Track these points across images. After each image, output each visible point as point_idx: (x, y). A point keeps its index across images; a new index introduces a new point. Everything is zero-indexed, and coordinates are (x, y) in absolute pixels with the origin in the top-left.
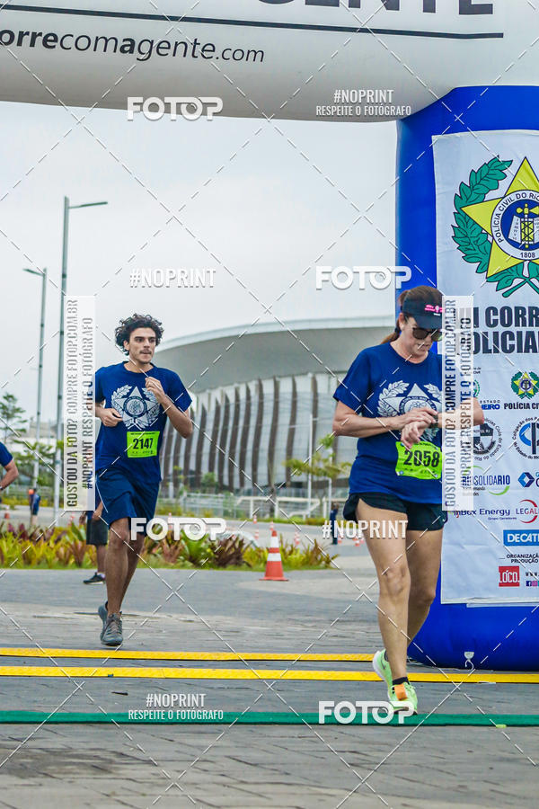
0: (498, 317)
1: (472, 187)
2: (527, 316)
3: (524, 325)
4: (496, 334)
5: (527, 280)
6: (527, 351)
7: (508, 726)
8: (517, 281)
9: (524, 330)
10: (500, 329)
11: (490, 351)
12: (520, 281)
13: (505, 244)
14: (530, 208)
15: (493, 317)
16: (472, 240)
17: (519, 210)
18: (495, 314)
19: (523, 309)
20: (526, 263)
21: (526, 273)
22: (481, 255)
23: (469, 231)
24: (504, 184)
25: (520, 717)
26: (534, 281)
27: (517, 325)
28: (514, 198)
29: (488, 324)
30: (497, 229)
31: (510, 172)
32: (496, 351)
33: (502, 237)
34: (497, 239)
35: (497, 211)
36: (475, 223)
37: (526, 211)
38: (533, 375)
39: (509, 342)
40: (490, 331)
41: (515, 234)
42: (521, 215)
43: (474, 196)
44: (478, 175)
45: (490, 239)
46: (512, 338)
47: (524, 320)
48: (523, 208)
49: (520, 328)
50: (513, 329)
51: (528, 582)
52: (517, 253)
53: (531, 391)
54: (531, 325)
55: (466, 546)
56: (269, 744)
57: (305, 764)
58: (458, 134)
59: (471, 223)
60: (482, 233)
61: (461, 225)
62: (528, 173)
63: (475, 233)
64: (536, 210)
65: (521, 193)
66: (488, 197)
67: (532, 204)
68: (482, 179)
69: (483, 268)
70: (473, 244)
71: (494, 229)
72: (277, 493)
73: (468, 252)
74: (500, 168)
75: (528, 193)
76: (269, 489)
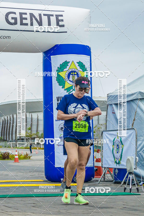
1: (60, 68)
5: (74, 90)
8: (71, 90)
13: (68, 81)
14: (74, 73)
17: (72, 73)
20: (74, 86)
21: (74, 88)
22: (63, 84)
24: (68, 67)
28: (70, 70)
31: (69, 64)
33: (68, 80)
34: (66, 80)
35: (66, 74)
36: (61, 76)
37: (73, 73)
41: (71, 79)
42: (72, 74)
43: (61, 70)
45: (65, 80)
52: (71, 83)
55: (61, 153)
56: (14, 202)
57: (22, 207)
58: (57, 56)
59: (60, 76)
60: (63, 79)
61: (58, 77)
62: (74, 65)
63: (61, 79)
64: (76, 73)
65: (72, 69)
66: (64, 70)
67: (75, 72)
68: (63, 66)
69: (63, 87)
70: (61, 81)
71: (66, 78)
72: (18, 141)
73: (60, 83)
74: (67, 63)
75: (74, 69)
76: (15, 140)
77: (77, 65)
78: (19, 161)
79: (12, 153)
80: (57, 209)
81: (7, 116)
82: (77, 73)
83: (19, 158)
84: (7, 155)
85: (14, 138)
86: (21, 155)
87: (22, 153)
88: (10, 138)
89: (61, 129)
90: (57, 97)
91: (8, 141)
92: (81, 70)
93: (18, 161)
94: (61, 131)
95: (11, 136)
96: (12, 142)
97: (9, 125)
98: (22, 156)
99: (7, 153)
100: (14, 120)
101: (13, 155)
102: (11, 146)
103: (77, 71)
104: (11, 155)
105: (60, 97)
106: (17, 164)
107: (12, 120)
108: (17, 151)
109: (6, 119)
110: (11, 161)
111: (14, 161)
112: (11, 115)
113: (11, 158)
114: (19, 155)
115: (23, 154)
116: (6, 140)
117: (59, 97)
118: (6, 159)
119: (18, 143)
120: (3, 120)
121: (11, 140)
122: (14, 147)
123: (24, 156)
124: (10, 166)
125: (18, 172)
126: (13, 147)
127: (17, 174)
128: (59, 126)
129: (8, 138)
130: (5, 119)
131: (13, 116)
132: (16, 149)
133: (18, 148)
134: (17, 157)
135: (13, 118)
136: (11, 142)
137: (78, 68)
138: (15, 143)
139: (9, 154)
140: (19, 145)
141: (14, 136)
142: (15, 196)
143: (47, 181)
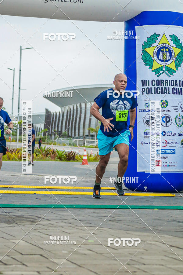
0: (155, 83)
1: (147, 43)
2: (164, 83)
3: (163, 85)
4: (155, 88)
5: (164, 72)
6: (164, 93)
7: (158, 209)
8: (161, 72)
9: (163, 87)
10: (156, 87)
11: (153, 94)
12: (162, 72)
13: (158, 60)
15: (154, 83)
16: (148, 59)
17: (162, 50)
18: (155, 82)
19: (163, 80)
20: (164, 66)
21: (164, 69)
22: (150, 63)
23: (146, 56)
24: (157, 42)
25: (162, 206)
26: (166, 72)
27: (161, 85)
28: (161, 46)
29: (152, 85)
30: (155, 56)
31: (159, 38)
32: (155, 93)
33: (157, 58)
34: (155, 59)
35: (155, 50)
37: (164, 50)
38: (166, 101)
39: (159, 91)
40: (153, 87)
41: (161, 57)
42: (163, 51)
43: (148, 45)
44: (149, 39)
45: (153, 58)
46: (160, 89)
47: (163, 84)
48: (163, 49)
49: (162, 87)
50: (160, 87)
51: (164, 165)
52: (161, 63)
53: (165, 106)
54: (166, 85)
55: (145, 154)
56: (84, 214)
57: (96, 220)
58: (143, 26)
59: (147, 53)
60: (150, 57)
61: (144, 55)
62: (165, 38)
63: (148, 57)
64: (167, 50)
65: (163, 44)
66: (152, 46)
67: (166, 48)
68: (151, 40)
69: (151, 68)
70: (148, 60)
71: (154, 56)
72: (86, 138)
73: (146, 63)
74: (156, 37)
75: (165, 44)
76: (83, 137)
77: (169, 38)
78: (89, 163)
79: (79, 153)
80: (141, 225)
81: (73, 105)
82: (169, 50)
83: (89, 160)
84: (72, 155)
85: (81, 134)
86: (90, 156)
87: (92, 153)
88: (77, 133)
89: (146, 122)
90: (142, 81)
91: (74, 137)
92: (174, 45)
93: (87, 163)
94: (146, 125)
95: (77, 131)
96: (79, 138)
97: (75, 116)
98: (92, 157)
99: (72, 152)
100: (82, 111)
101: (80, 156)
102: (77, 144)
103: (169, 47)
104: (77, 155)
105: (146, 81)
106: (85, 167)
107: (80, 110)
108: (86, 150)
109: (72, 109)
110: (77, 163)
111: (82, 163)
112: (78, 104)
113: (77, 159)
114: (88, 156)
115: (93, 155)
116: (71, 137)
117: (144, 81)
118: (71, 161)
119: (86, 141)
120: (67, 110)
121: (77, 136)
122: (82, 145)
123: (95, 157)
124: (77, 169)
125: (87, 177)
126: (80, 145)
127: (87, 179)
128: (144, 118)
129: (73, 134)
130: (70, 109)
131: (81, 105)
132: (84, 148)
133: (86, 147)
134: (86, 158)
135: (81, 108)
136: (77, 138)
137: (171, 43)
138: (83, 140)
139: (75, 154)
140: (87, 144)
141: (81, 131)
142: (87, 207)
143: (126, 189)
